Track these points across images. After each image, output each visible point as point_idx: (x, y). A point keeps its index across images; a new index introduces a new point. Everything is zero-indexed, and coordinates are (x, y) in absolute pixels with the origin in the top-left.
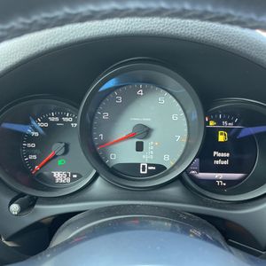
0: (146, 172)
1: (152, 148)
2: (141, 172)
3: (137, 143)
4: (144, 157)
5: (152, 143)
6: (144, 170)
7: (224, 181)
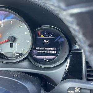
0: (15, 56)
1: (17, 46)
2: (13, 56)
3: (10, 44)
4: (14, 50)
5: (17, 44)
6: (14, 55)
7: (47, 59)
